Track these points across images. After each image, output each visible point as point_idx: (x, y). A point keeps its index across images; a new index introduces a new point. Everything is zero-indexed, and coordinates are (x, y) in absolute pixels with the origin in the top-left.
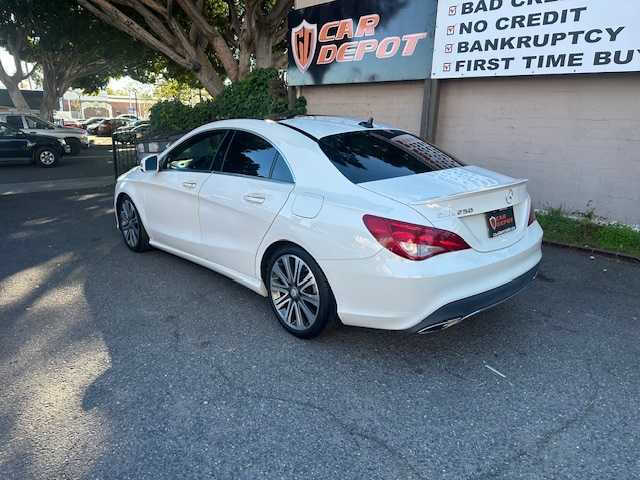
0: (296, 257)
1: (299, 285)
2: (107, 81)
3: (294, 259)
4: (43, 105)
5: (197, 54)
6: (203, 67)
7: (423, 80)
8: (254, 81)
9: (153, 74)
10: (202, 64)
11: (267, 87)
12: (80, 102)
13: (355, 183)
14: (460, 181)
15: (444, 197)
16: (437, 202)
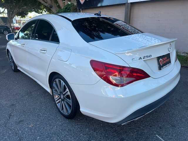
0: (61, 81)
1: (64, 93)
2: (28, 13)
3: (60, 81)
4: (8, 21)
5: (52, 2)
6: (53, 7)
7: (125, 3)
8: (66, 8)
9: (41, 11)
10: (53, 5)
11: (71, 10)
12: (21, 20)
13: (88, 42)
14: (140, 40)
15: (134, 49)
16: (131, 52)
